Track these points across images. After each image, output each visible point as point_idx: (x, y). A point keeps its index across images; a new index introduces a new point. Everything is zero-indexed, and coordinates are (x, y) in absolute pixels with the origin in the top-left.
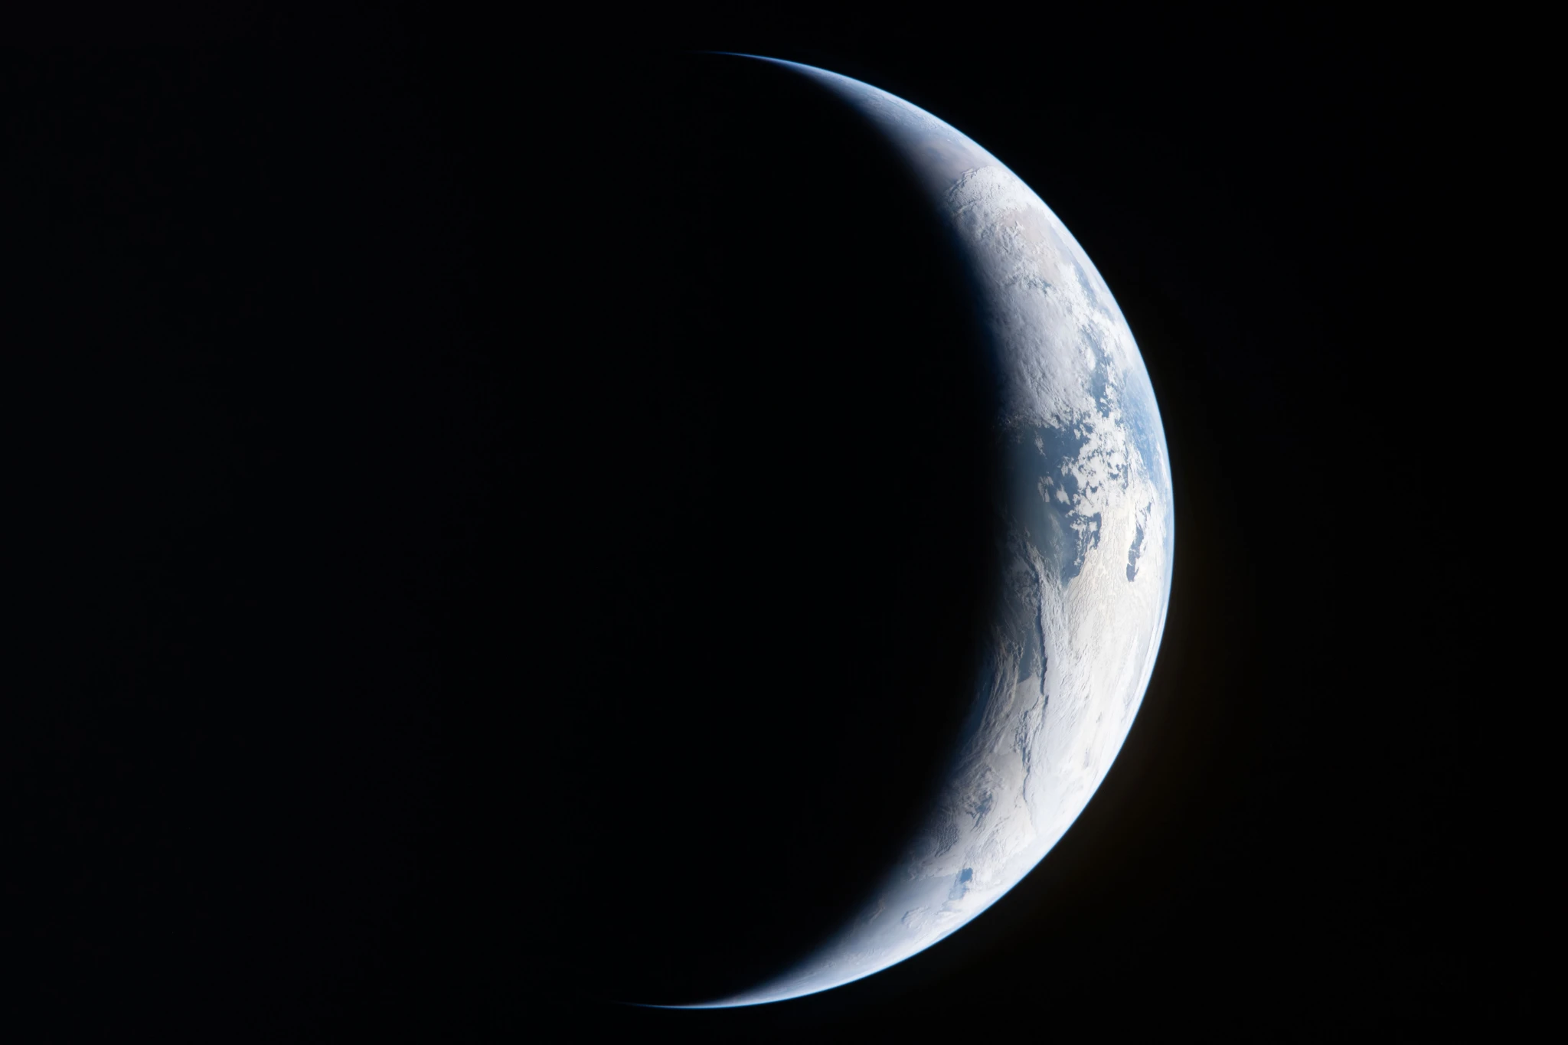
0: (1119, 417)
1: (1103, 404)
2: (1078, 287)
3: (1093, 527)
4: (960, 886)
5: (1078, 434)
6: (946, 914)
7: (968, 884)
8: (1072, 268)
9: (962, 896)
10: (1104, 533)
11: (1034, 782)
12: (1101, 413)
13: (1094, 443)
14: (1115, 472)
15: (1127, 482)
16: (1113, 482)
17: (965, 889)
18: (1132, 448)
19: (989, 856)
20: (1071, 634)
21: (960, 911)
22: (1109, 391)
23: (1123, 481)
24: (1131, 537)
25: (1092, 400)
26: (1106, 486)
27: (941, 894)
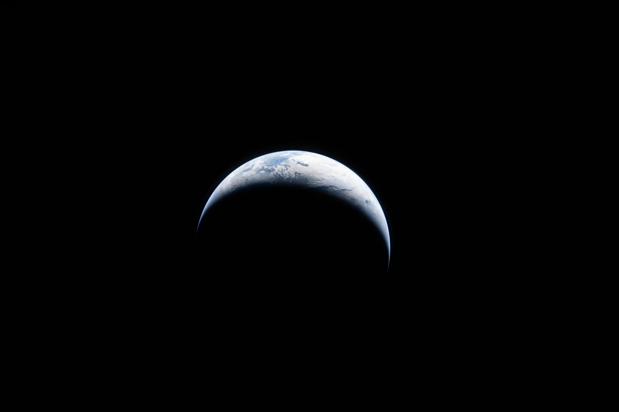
0: (275, 166)
1: (272, 170)
2: (248, 172)
3: (297, 175)
4: (369, 203)
5: (278, 177)
6: (374, 205)
7: (368, 201)
8: (244, 173)
9: (371, 202)
10: (299, 172)
11: (348, 188)
12: (274, 171)
13: (281, 173)
14: (286, 168)
15: (288, 166)
16: (288, 169)
17: (369, 201)
18: (281, 164)
19: (363, 197)
20: (318, 180)
21: (374, 202)
22: (269, 168)
23: (288, 167)
24: (300, 165)
25: (271, 173)
26: (289, 171)
27: (370, 207)
